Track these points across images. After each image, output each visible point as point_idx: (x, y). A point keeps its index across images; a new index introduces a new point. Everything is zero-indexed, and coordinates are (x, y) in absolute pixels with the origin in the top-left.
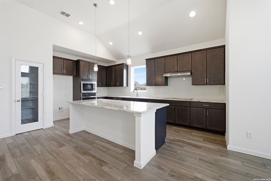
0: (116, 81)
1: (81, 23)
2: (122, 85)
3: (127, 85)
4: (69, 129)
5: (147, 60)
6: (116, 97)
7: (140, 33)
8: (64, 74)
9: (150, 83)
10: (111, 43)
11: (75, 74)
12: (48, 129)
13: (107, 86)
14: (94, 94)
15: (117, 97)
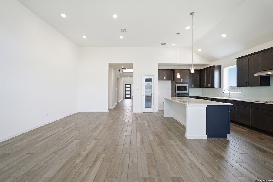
0: (208, 83)
1: (173, 45)
2: (213, 86)
3: (220, 86)
4: (163, 114)
5: (237, 59)
6: (205, 97)
7: (224, 36)
8: (165, 80)
9: (240, 83)
10: (200, 50)
11: (173, 79)
12: (156, 113)
13: (200, 87)
14: (187, 94)
15: (207, 97)
